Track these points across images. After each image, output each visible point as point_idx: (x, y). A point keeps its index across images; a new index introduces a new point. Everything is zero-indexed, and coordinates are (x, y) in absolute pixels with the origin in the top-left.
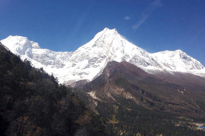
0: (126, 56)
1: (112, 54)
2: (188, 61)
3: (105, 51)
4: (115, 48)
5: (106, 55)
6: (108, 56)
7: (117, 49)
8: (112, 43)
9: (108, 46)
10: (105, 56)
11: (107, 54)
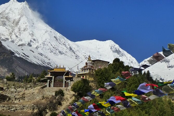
0: (34, 40)
1: (17, 36)
2: (120, 56)
3: (7, 31)
4: (22, 29)
5: (9, 37)
6: (11, 39)
7: (24, 30)
8: (19, 21)
9: (12, 25)
10: (8, 39)
11: (11, 37)
